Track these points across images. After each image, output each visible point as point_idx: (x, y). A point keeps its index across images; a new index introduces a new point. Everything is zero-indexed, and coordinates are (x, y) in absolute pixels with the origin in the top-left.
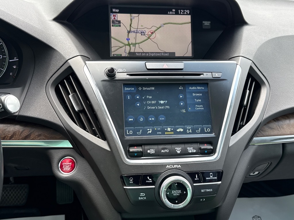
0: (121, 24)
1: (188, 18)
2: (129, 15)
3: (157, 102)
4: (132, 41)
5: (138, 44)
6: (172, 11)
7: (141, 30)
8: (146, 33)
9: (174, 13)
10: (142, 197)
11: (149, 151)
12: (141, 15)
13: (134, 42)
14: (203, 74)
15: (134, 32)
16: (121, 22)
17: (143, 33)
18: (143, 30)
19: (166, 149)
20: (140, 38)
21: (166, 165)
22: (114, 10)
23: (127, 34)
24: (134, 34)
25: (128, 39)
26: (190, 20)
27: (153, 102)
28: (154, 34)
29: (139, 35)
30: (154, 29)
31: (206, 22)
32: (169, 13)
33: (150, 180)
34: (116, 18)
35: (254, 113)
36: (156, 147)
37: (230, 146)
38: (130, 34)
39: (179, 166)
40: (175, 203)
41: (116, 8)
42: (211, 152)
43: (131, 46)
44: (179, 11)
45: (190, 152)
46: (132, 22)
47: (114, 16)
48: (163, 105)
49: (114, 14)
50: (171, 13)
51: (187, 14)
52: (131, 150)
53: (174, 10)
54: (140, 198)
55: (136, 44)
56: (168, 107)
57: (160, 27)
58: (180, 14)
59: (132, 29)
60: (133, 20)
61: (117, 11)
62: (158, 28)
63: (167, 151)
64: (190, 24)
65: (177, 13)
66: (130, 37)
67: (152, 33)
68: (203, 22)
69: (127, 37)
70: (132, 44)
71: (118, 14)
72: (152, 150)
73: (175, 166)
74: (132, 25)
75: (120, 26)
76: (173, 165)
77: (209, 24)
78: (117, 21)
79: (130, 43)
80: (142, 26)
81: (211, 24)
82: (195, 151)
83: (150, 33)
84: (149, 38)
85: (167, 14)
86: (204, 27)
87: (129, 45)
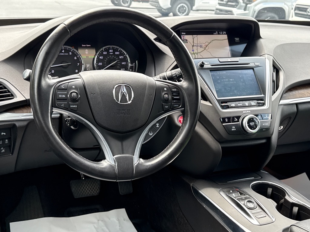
0: (188, 42)
1: (225, 37)
2: (191, 36)
3: (229, 80)
4: (195, 51)
5: (199, 53)
6: (216, 33)
7: (200, 44)
8: (203, 46)
9: (217, 34)
10: (234, 129)
11: (232, 105)
12: (198, 36)
13: (197, 52)
14: (250, 64)
15: (196, 46)
16: (188, 40)
17: (201, 46)
18: (201, 44)
19: (240, 103)
20: (200, 50)
21: (243, 111)
22: (183, 33)
23: (192, 47)
24: (196, 47)
25: (193, 51)
26: (227, 38)
27: (227, 80)
28: (208, 47)
29: (199, 47)
30: (207, 44)
31: (237, 38)
32: (214, 34)
33: (236, 120)
34: (184, 38)
35: (279, 86)
36: (235, 103)
37: (272, 101)
38: (194, 47)
39: (250, 112)
40: (252, 129)
41: (184, 32)
42: (264, 104)
43: (195, 54)
44: (220, 32)
45: (253, 105)
46: (194, 40)
47: (183, 37)
48: (233, 81)
49: (183, 36)
50: (215, 34)
51: (225, 34)
52: (223, 105)
53: (217, 32)
54: (232, 130)
55: (198, 53)
56: (235, 82)
57: (211, 42)
58: (221, 34)
59: (195, 44)
60: (194, 39)
61: (185, 34)
62: (209, 43)
63: (241, 104)
64: (227, 40)
65: (219, 34)
66: (194, 49)
67: (206, 46)
68: (235, 38)
69: (192, 49)
70: (196, 53)
71: (185, 36)
72: (233, 104)
73: (247, 112)
74: (194, 42)
75: (187, 43)
76: (246, 111)
77: (238, 40)
78: (185, 40)
79: (195, 53)
80: (200, 42)
81: (240, 39)
82: (255, 104)
83: (205, 46)
84: (205, 49)
85: (213, 34)
86: (236, 41)
87: (194, 54)
